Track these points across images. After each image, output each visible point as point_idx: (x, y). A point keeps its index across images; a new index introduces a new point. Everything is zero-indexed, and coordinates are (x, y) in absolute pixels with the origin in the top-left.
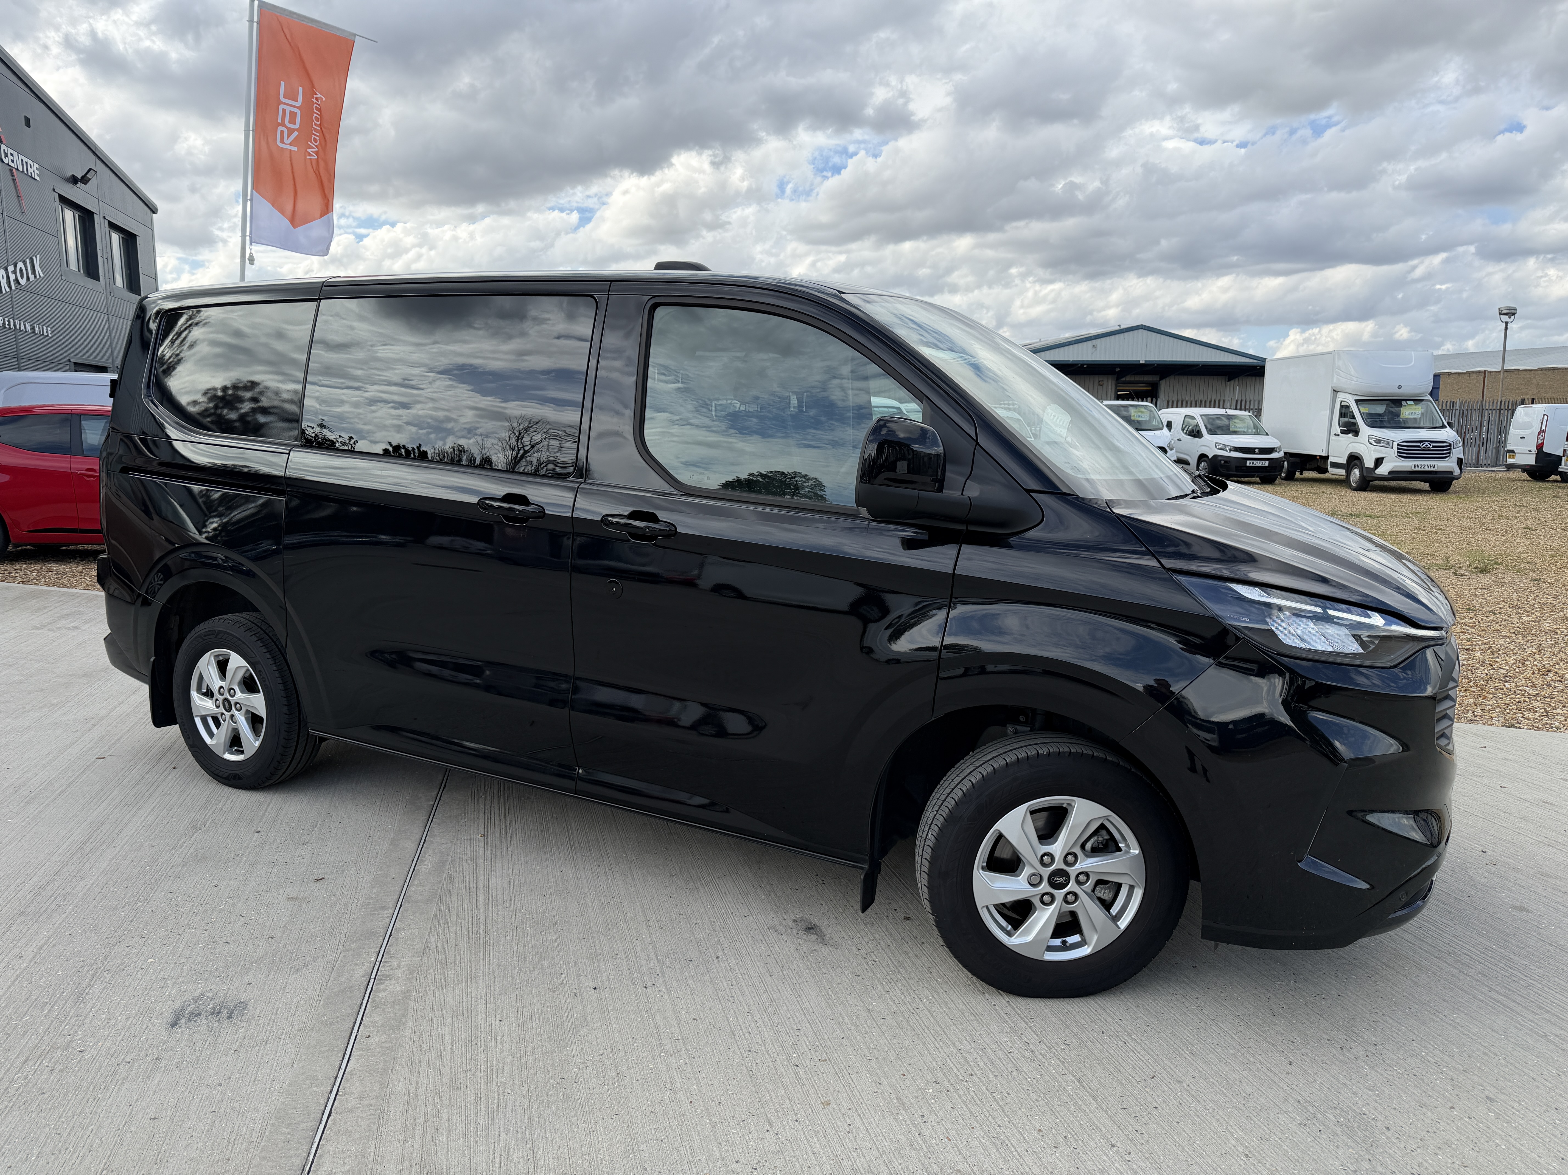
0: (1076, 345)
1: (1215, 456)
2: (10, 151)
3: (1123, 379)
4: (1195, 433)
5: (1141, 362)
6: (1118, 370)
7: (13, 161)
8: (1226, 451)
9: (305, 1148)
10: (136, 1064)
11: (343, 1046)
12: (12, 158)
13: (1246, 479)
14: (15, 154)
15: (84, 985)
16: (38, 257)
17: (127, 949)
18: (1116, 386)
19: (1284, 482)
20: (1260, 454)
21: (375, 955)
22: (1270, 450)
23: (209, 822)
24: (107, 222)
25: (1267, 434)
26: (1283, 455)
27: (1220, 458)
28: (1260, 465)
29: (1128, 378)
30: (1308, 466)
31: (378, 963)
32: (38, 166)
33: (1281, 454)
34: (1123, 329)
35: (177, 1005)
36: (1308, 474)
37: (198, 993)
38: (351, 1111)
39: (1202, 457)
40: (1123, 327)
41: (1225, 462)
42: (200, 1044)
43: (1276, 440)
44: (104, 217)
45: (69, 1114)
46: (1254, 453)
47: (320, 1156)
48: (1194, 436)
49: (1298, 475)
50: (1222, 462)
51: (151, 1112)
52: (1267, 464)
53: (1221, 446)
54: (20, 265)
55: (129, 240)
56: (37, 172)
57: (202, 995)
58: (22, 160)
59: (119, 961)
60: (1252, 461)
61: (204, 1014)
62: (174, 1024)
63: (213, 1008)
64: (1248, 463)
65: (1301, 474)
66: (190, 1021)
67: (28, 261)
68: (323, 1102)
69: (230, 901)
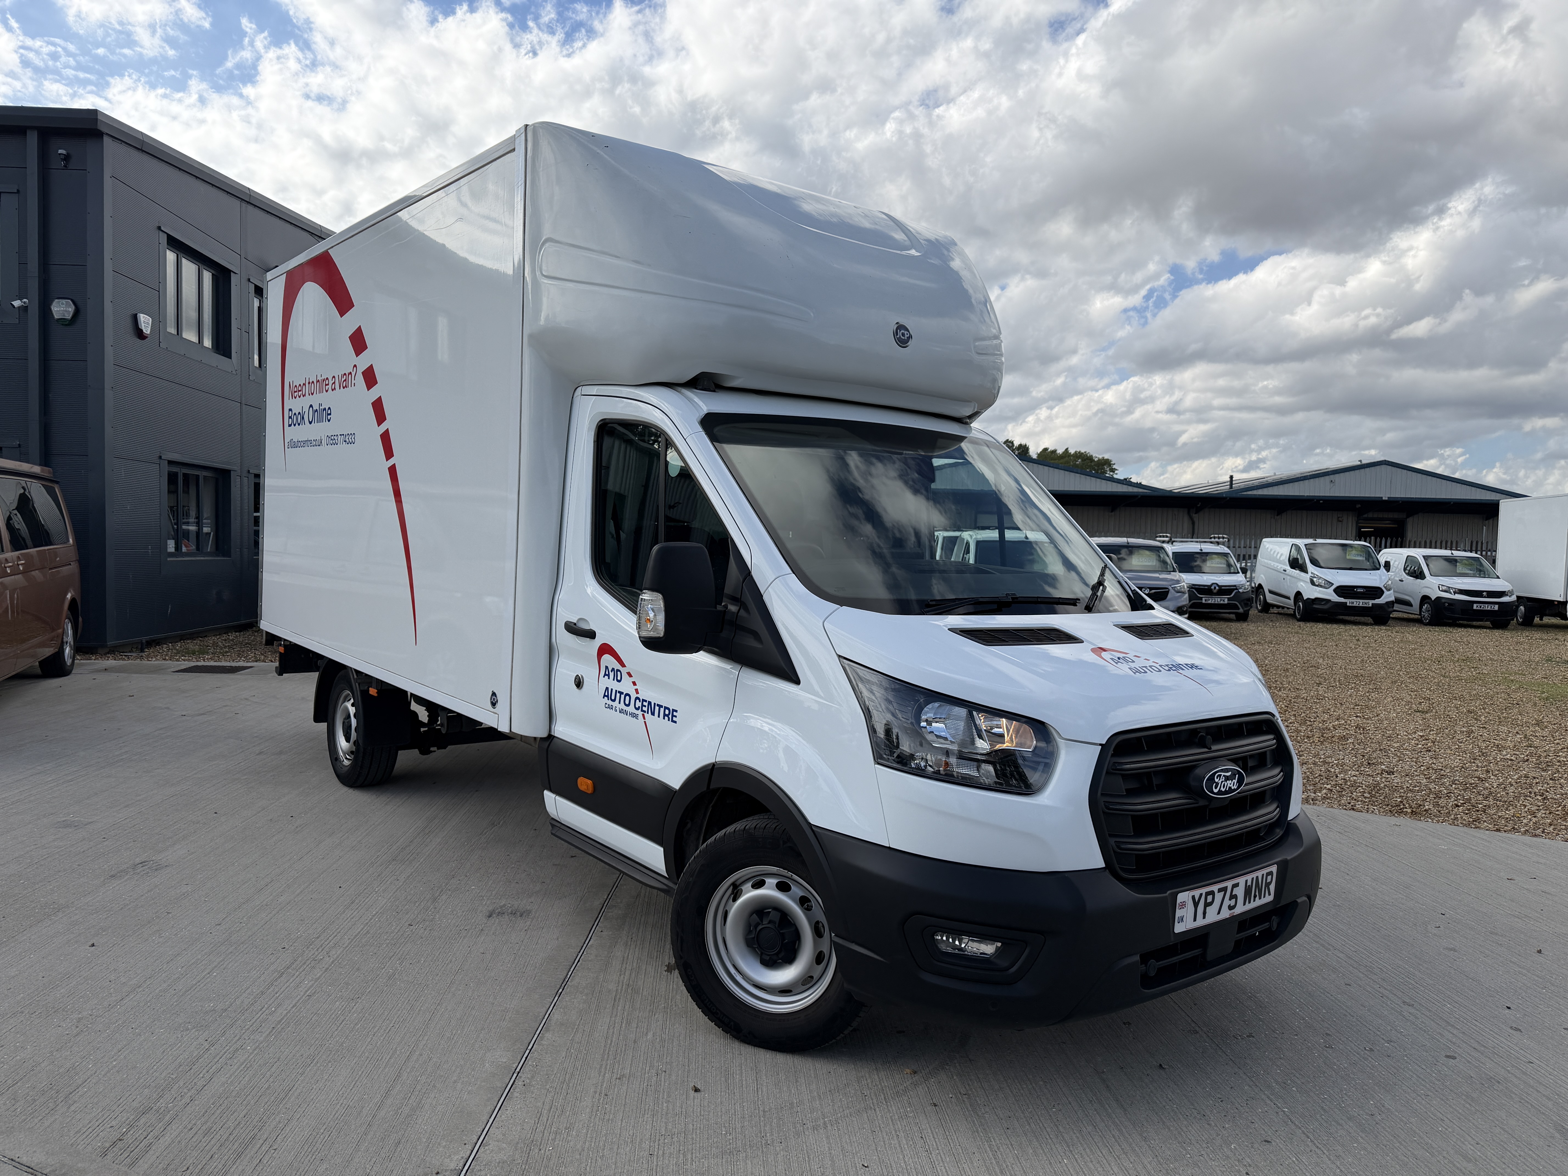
0: (1312, 480)
1: (1438, 598)
3: (1366, 516)
4: (1418, 575)
5: (1384, 499)
6: (1358, 506)
8: (1451, 593)
9: (566, 972)
10: (471, 931)
11: (587, 934)
13: (1474, 623)
15: (437, 895)
17: (459, 881)
18: (1357, 523)
19: (1520, 627)
20: (1488, 597)
21: (607, 895)
22: (1501, 594)
23: (502, 822)
25: (1498, 577)
26: (1516, 599)
27: (1443, 601)
28: (1489, 609)
29: (1370, 515)
30: (1547, 612)
31: (608, 899)
33: (1513, 598)
34: (1364, 464)
35: (491, 908)
36: (1547, 620)
37: (502, 904)
38: (591, 961)
39: (1425, 599)
40: (1364, 462)
41: (1450, 604)
42: (505, 926)
43: (1507, 584)
45: (438, 947)
46: (1482, 596)
47: (574, 976)
48: (1417, 577)
49: (1537, 620)
50: (1447, 604)
51: (481, 950)
52: (1496, 607)
53: (1444, 588)
57: (504, 905)
59: (455, 886)
60: (1479, 605)
61: (506, 914)
62: (490, 916)
63: (512, 911)
64: (1475, 606)
65: (1541, 619)
66: (498, 915)
68: (575, 955)
69: (518, 863)
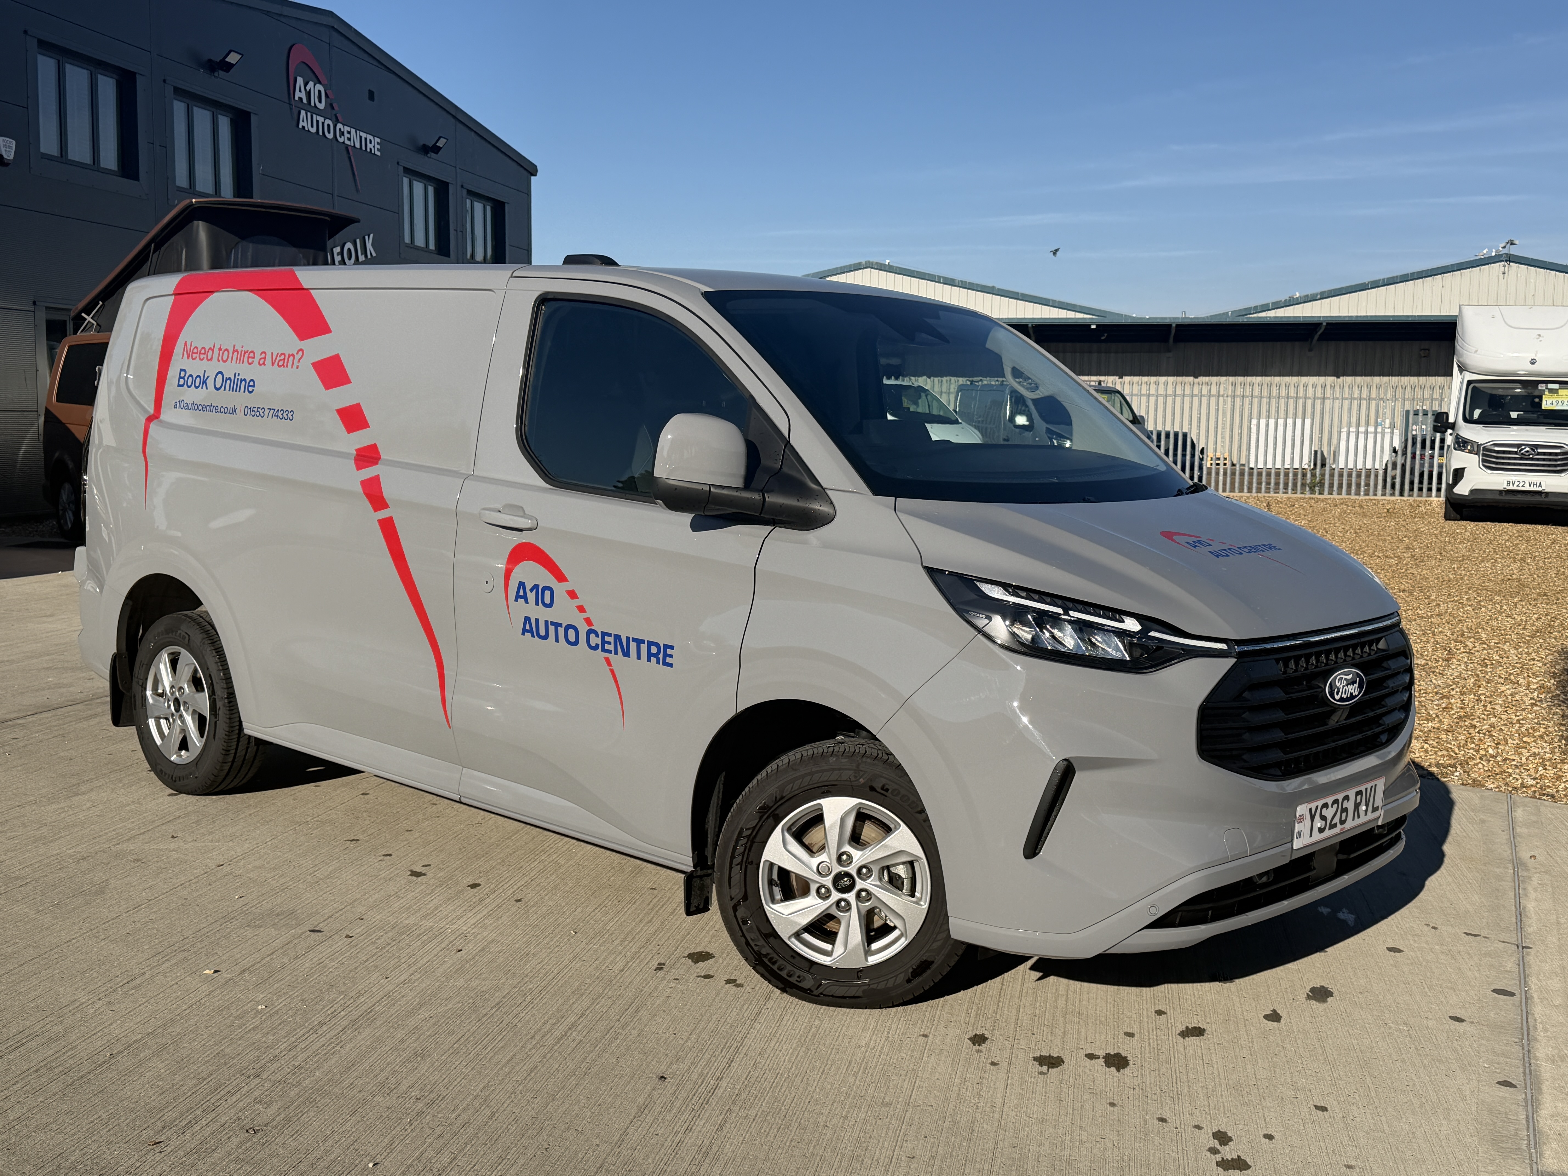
2: (347, 129)
7: (349, 139)
12: (349, 136)
14: (353, 131)
16: (371, 236)
24: (465, 192)
32: (379, 140)
44: (462, 186)
54: (349, 245)
55: (498, 209)
56: (377, 146)
58: (361, 137)
67: (358, 241)
